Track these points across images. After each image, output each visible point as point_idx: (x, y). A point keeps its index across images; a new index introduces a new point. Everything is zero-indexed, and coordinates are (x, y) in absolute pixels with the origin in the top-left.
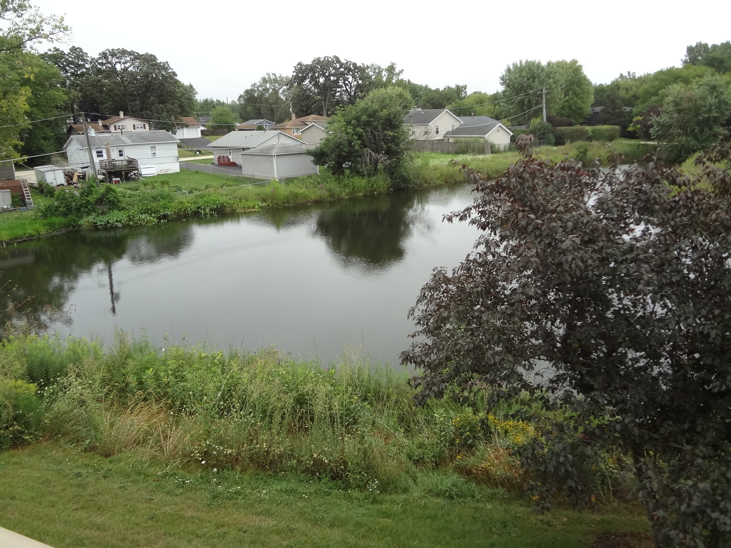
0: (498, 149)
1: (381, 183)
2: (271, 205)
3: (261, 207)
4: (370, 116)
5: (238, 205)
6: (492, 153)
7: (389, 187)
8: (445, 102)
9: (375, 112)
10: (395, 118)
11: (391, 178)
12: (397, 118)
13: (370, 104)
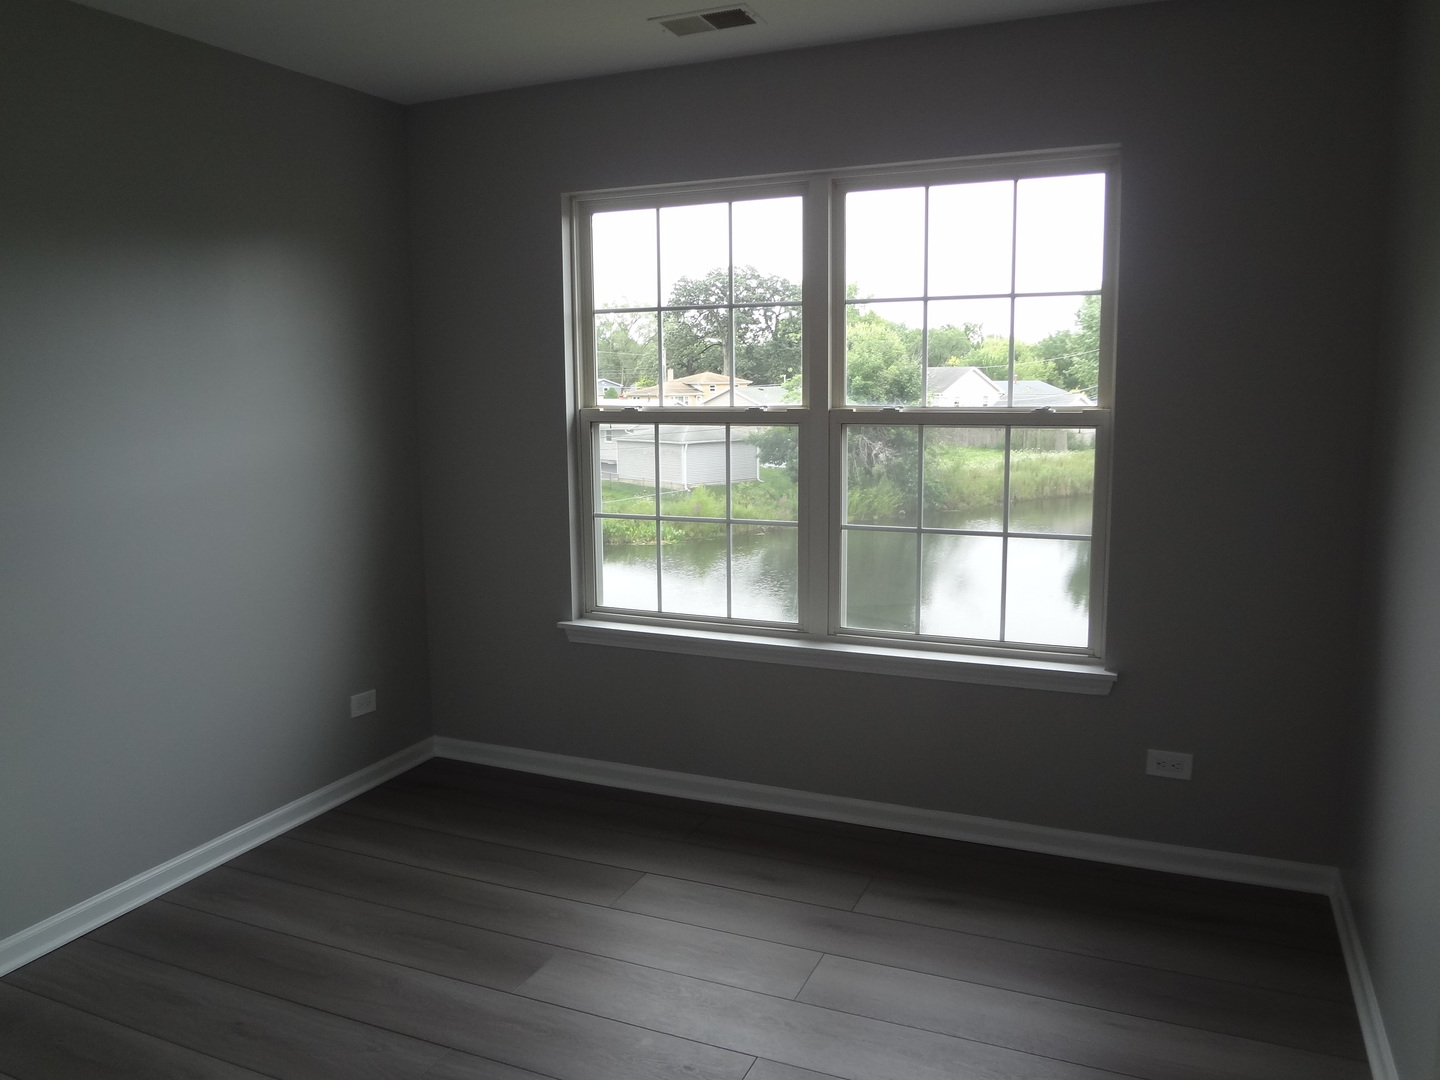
0: (1081, 441)
1: (886, 498)
2: (692, 534)
3: (675, 537)
4: (866, 377)
5: (634, 532)
6: (1071, 448)
7: (899, 508)
8: (946, 353)
9: (876, 369)
10: (910, 380)
11: (903, 490)
12: (913, 381)
13: (866, 355)
